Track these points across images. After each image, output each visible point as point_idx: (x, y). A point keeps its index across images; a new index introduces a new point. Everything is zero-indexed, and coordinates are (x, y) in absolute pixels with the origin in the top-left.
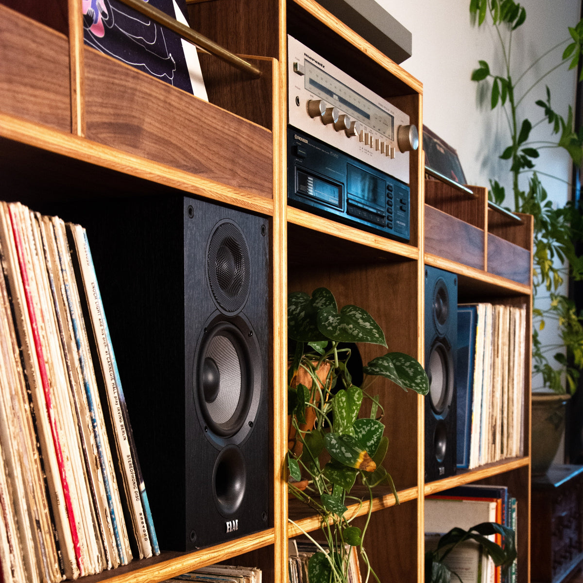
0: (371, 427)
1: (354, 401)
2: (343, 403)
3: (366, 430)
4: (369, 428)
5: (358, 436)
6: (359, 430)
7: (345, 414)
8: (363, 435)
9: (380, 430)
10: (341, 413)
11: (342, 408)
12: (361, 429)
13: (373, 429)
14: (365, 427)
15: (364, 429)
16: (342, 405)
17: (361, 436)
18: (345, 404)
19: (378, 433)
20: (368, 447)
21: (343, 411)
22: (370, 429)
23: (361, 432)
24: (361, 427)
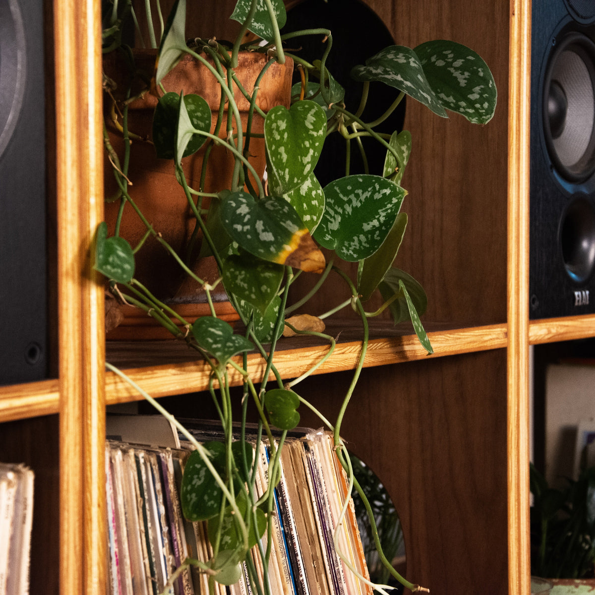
0: (374, 191)
1: (307, 130)
2: (281, 133)
3: (363, 198)
4: (368, 194)
5: (344, 210)
6: (345, 199)
7: (285, 157)
8: (355, 209)
9: (395, 200)
10: (276, 153)
11: (279, 144)
12: (352, 197)
13: (377, 196)
14: (360, 191)
15: (357, 196)
16: (278, 137)
17: (349, 209)
18: (286, 135)
19: (389, 206)
20: (366, 234)
21: (282, 149)
22: (372, 196)
23: (350, 202)
24: (352, 192)
